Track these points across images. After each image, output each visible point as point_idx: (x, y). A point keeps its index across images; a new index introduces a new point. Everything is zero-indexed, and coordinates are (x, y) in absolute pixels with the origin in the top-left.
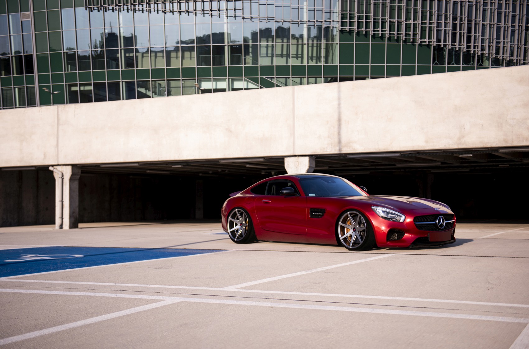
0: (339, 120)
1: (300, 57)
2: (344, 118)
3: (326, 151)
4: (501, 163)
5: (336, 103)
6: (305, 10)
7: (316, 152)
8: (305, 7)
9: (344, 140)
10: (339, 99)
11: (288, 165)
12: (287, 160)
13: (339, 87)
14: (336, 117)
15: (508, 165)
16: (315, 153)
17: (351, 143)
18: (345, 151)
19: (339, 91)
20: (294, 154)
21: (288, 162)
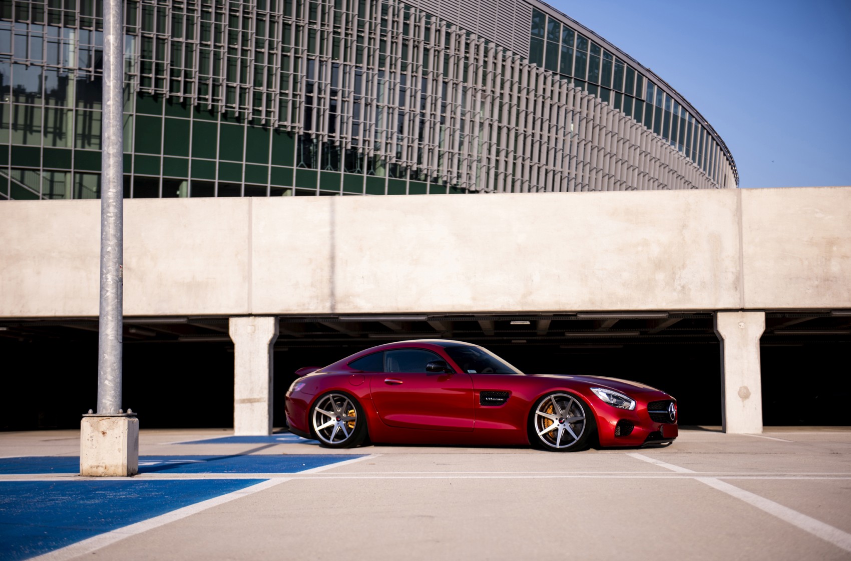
0: (332, 258)
1: (50, 132)
2: (339, 255)
3: (308, 309)
4: (515, 338)
5: (327, 229)
6: (71, 48)
7: (290, 310)
8: (71, 42)
9: (340, 292)
10: (333, 223)
11: (236, 330)
12: (233, 322)
13: (332, 205)
14: (326, 252)
15: (525, 341)
16: (287, 311)
17: (351, 297)
18: (341, 309)
19: (333, 211)
20: (250, 312)
21: (235, 325)
